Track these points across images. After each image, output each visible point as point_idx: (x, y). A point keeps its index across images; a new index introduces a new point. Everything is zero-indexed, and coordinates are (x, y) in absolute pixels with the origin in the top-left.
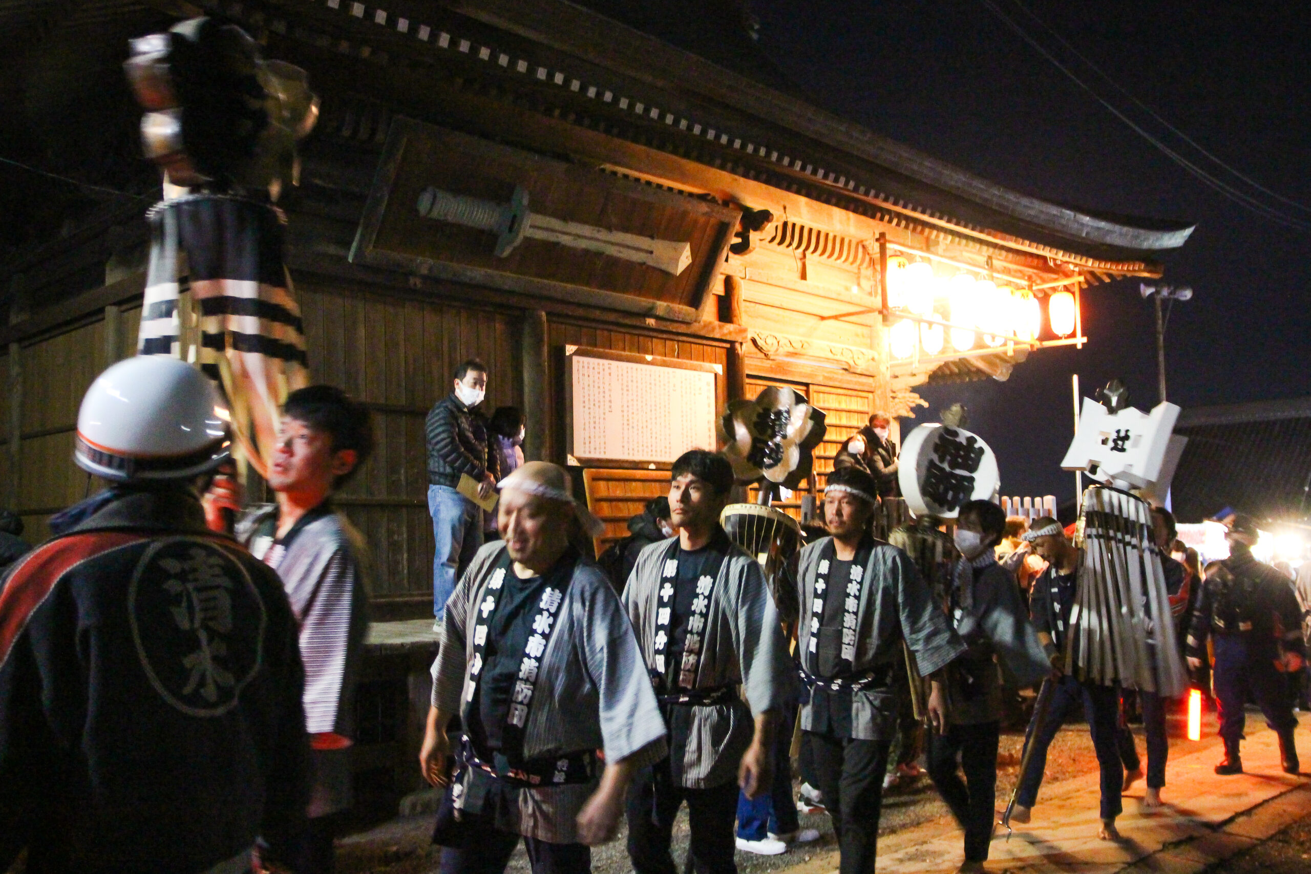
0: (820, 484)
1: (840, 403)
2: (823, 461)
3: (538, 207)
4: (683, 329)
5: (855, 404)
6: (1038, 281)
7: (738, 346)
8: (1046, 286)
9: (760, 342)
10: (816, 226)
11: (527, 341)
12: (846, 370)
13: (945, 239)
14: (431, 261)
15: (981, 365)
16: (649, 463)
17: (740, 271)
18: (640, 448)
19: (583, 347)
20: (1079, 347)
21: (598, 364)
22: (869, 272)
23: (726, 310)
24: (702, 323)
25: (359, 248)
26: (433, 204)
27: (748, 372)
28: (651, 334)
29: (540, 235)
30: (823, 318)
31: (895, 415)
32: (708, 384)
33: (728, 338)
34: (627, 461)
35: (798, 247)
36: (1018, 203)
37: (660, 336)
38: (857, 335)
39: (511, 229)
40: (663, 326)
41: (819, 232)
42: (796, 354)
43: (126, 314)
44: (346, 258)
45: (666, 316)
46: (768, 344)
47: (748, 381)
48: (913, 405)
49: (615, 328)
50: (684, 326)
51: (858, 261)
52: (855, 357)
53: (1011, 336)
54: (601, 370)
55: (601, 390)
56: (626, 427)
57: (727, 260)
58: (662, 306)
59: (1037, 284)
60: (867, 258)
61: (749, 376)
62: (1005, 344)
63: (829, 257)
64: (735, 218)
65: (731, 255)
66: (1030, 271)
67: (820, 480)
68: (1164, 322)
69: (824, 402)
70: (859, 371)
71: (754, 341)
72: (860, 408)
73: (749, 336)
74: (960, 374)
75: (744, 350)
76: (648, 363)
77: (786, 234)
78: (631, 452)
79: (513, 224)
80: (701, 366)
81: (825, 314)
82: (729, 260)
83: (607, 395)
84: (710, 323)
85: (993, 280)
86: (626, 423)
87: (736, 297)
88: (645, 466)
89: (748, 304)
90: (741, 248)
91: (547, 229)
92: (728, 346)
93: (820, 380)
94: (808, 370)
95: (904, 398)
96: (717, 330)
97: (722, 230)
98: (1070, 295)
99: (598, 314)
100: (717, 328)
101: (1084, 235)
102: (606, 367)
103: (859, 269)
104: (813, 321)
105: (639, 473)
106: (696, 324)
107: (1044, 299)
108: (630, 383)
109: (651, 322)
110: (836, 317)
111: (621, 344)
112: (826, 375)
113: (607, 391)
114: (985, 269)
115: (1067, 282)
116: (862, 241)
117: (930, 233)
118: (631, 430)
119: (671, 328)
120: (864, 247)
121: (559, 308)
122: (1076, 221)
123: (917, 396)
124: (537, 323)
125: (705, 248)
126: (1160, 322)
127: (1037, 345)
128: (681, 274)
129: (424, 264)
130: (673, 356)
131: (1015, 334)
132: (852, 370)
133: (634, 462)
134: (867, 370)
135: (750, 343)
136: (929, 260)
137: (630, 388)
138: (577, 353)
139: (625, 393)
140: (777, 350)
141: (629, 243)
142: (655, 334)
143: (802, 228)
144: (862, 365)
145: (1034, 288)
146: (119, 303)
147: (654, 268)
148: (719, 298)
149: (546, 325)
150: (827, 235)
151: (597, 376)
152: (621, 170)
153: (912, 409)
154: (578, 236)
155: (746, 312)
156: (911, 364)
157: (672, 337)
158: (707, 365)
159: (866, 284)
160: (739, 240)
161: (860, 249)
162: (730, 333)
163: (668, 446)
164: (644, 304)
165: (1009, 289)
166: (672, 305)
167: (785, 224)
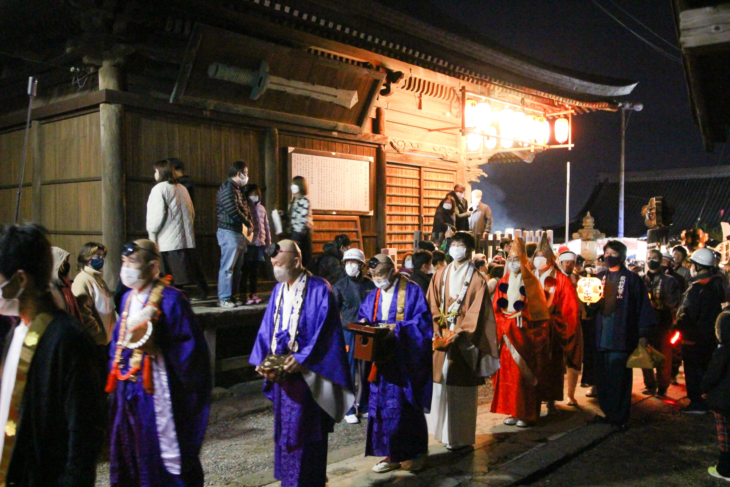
0: (425, 221)
1: (438, 177)
2: (427, 209)
3: (274, 72)
4: (352, 137)
5: (446, 178)
6: (550, 111)
7: (382, 146)
8: (554, 114)
9: (395, 144)
10: (428, 80)
11: (267, 145)
12: (442, 159)
13: (498, 89)
14: (215, 102)
15: (518, 155)
16: (333, 211)
17: (385, 105)
18: (328, 203)
19: (298, 148)
20: (570, 149)
21: (306, 157)
22: (457, 104)
23: (376, 127)
24: (363, 134)
25: (176, 96)
26: (217, 70)
27: (387, 160)
28: (336, 140)
29: (274, 87)
30: (430, 130)
31: (469, 181)
32: (366, 167)
33: (377, 142)
34: (320, 210)
35: (417, 91)
36: (538, 73)
37: (340, 141)
38: (448, 140)
39: (259, 85)
40: (341, 136)
41: (429, 83)
42: (414, 150)
43: (43, 125)
44: (169, 100)
45: (343, 131)
46: (399, 145)
47: (387, 165)
48: (479, 175)
49: (315, 137)
50: (353, 136)
51: (451, 99)
52: (447, 152)
53: (533, 142)
54: (307, 161)
55: (307, 172)
56: (320, 192)
57: (378, 99)
58: (341, 125)
59: (549, 113)
60: (456, 96)
61: (388, 163)
62: (529, 146)
63: (435, 96)
64: (383, 77)
65: (380, 96)
66: (545, 106)
67: (426, 219)
68: (625, 123)
69: (429, 177)
70: (448, 160)
71: (391, 144)
72: (449, 180)
73: (389, 141)
74: (506, 158)
75: (386, 148)
76: (333, 157)
77: (411, 84)
78: (323, 205)
79: (260, 82)
80: (362, 158)
81: (431, 128)
82: (379, 99)
83: (310, 174)
84: (368, 134)
85: (524, 112)
86: (320, 189)
87: (382, 120)
88: (331, 213)
89: (389, 123)
90: (386, 92)
91: (278, 84)
92: (377, 146)
93: (427, 165)
94: (421, 159)
95: (474, 171)
96: (371, 138)
97: (376, 83)
98: (566, 120)
99: (306, 130)
100: (371, 137)
101: (574, 89)
102: (310, 158)
103: (451, 102)
104: (425, 132)
105: (327, 217)
106: (359, 135)
107: (552, 121)
108: (323, 168)
109: (335, 134)
110: (438, 130)
111: (318, 147)
112: (431, 162)
113: (310, 172)
114: (520, 105)
115: (565, 113)
116: (453, 88)
117: (490, 86)
118: (323, 193)
119: (346, 137)
120: (454, 91)
121: (285, 127)
122: (570, 82)
123: (481, 170)
124: (273, 135)
125: (365, 94)
126: (624, 123)
127: (547, 147)
128: (353, 108)
129: (212, 103)
130: (347, 153)
131: (535, 142)
132: (445, 159)
133: (324, 211)
134: (453, 159)
135: (389, 145)
136: (489, 101)
137: (323, 170)
138: (294, 152)
139: (320, 173)
140: (404, 148)
141: (325, 92)
142: (337, 140)
143: (420, 80)
144: (451, 156)
145: (547, 115)
146: (39, 119)
147: (337, 105)
148: (373, 119)
149: (278, 136)
150: (434, 84)
151: (305, 164)
152: (320, 49)
153: (478, 178)
154: (296, 88)
155: (387, 127)
156: (478, 154)
157: (346, 142)
158: (365, 157)
159: (455, 111)
160: (384, 88)
161: (452, 92)
162: (378, 140)
163: (343, 202)
164: (331, 124)
165: (532, 117)
166: (347, 125)
167: (411, 78)
